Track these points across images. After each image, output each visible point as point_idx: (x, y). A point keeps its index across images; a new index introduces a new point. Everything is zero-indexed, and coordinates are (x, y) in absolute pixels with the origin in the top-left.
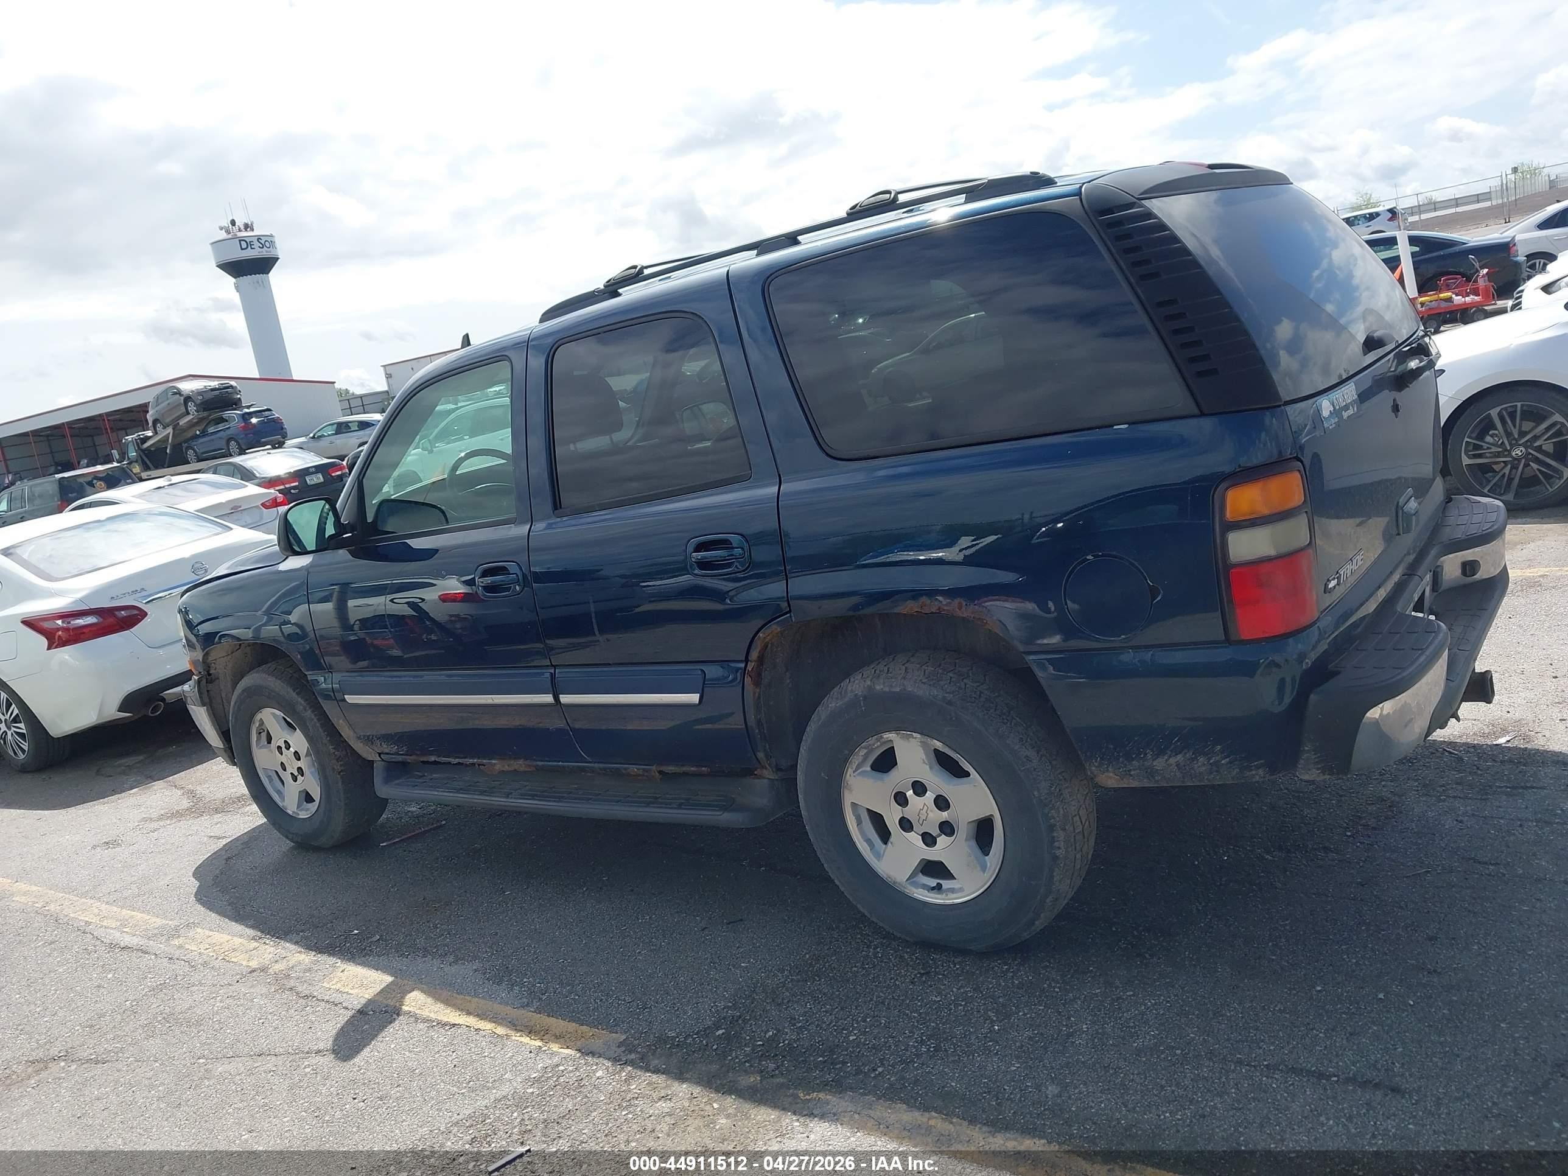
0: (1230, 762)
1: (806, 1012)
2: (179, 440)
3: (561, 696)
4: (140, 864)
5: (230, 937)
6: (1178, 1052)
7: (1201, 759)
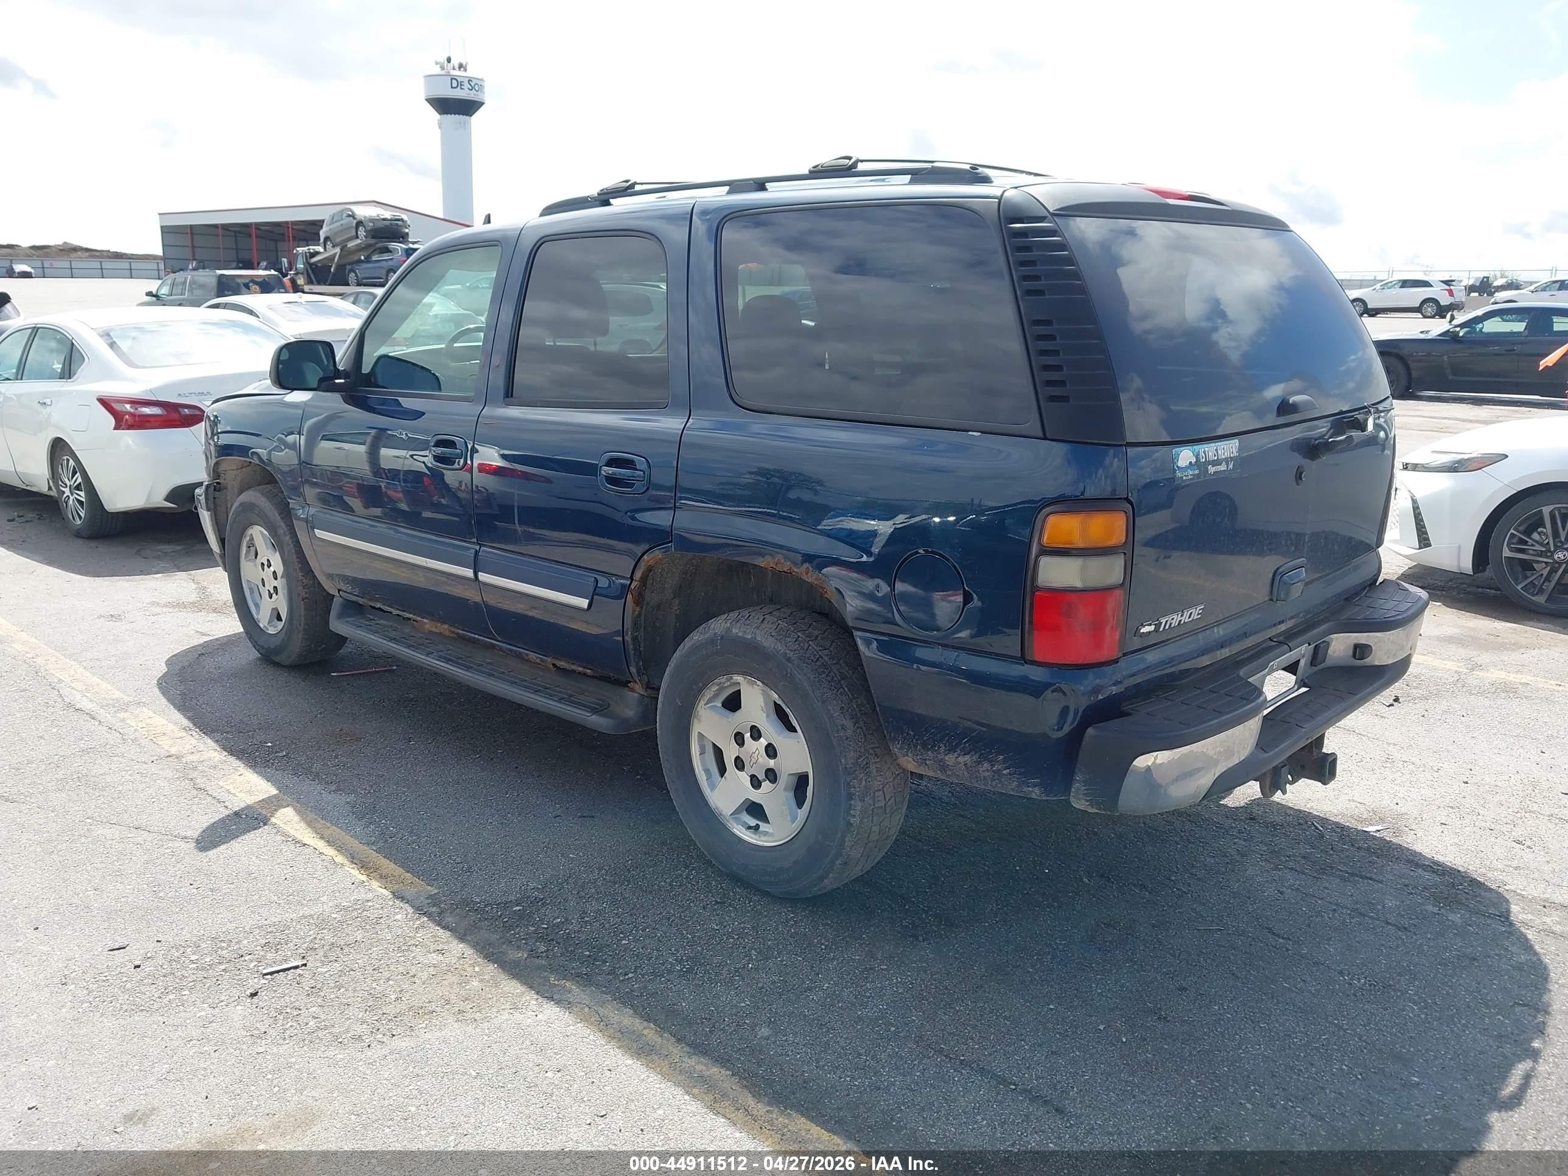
0: (1010, 774)
1: (599, 910)
2: (344, 261)
3: (480, 573)
4: (128, 641)
5: (167, 723)
6: (893, 1029)
7: (986, 765)
